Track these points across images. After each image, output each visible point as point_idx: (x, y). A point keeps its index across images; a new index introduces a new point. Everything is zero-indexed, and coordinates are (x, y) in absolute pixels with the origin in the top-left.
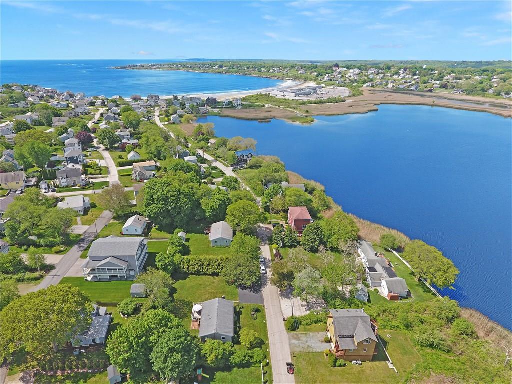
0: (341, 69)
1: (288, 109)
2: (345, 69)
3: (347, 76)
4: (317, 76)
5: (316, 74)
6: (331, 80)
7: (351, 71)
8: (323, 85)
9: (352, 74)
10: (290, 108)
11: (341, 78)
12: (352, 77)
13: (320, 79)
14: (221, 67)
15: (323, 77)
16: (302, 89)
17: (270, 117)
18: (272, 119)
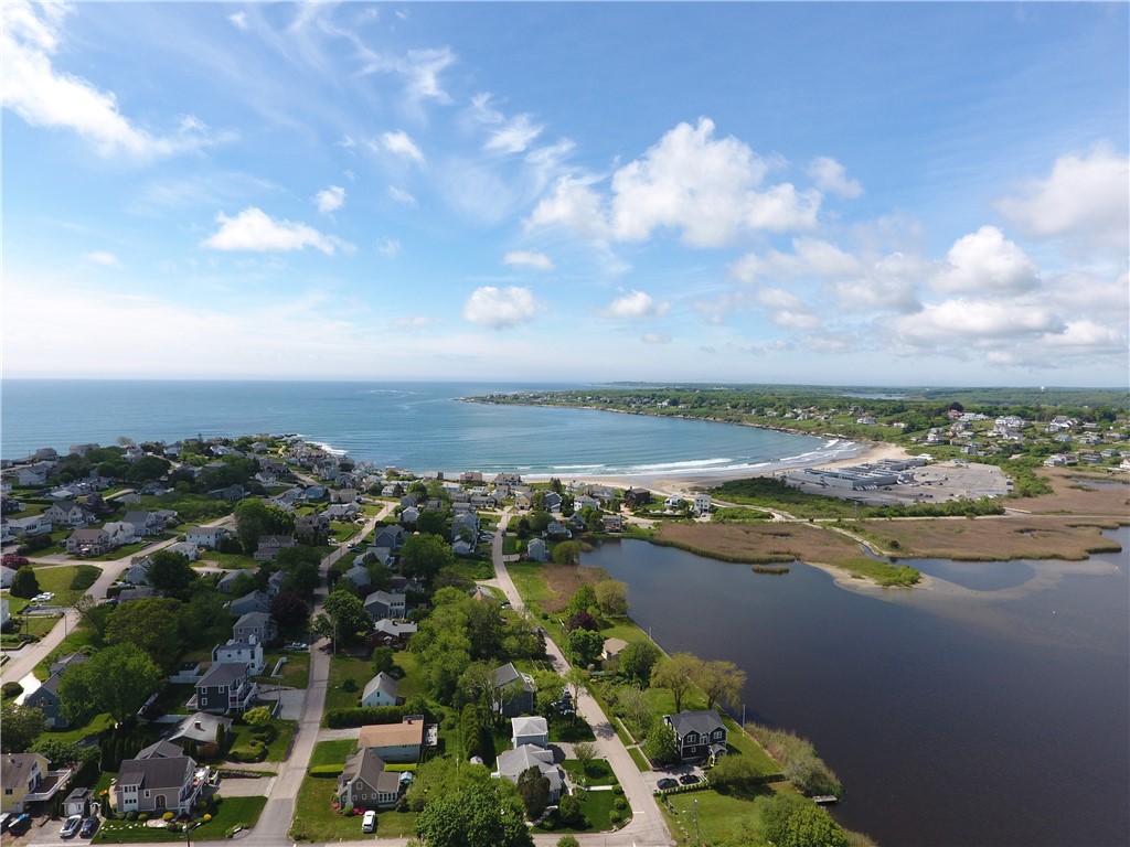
0: (968, 417)
1: (838, 530)
2: (981, 416)
3: (990, 434)
4: (906, 431)
5: (903, 425)
6: (947, 443)
7: (998, 421)
8: (928, 457)
9: (1003, 431)
10: (843, 527)
11: (973, 437)
12: (1006, 436)
13: (914, 439)
14: (674, 403)
15: (921, 434)
16: (871, 468)
17: (787, 556)
18: (793, 561)
